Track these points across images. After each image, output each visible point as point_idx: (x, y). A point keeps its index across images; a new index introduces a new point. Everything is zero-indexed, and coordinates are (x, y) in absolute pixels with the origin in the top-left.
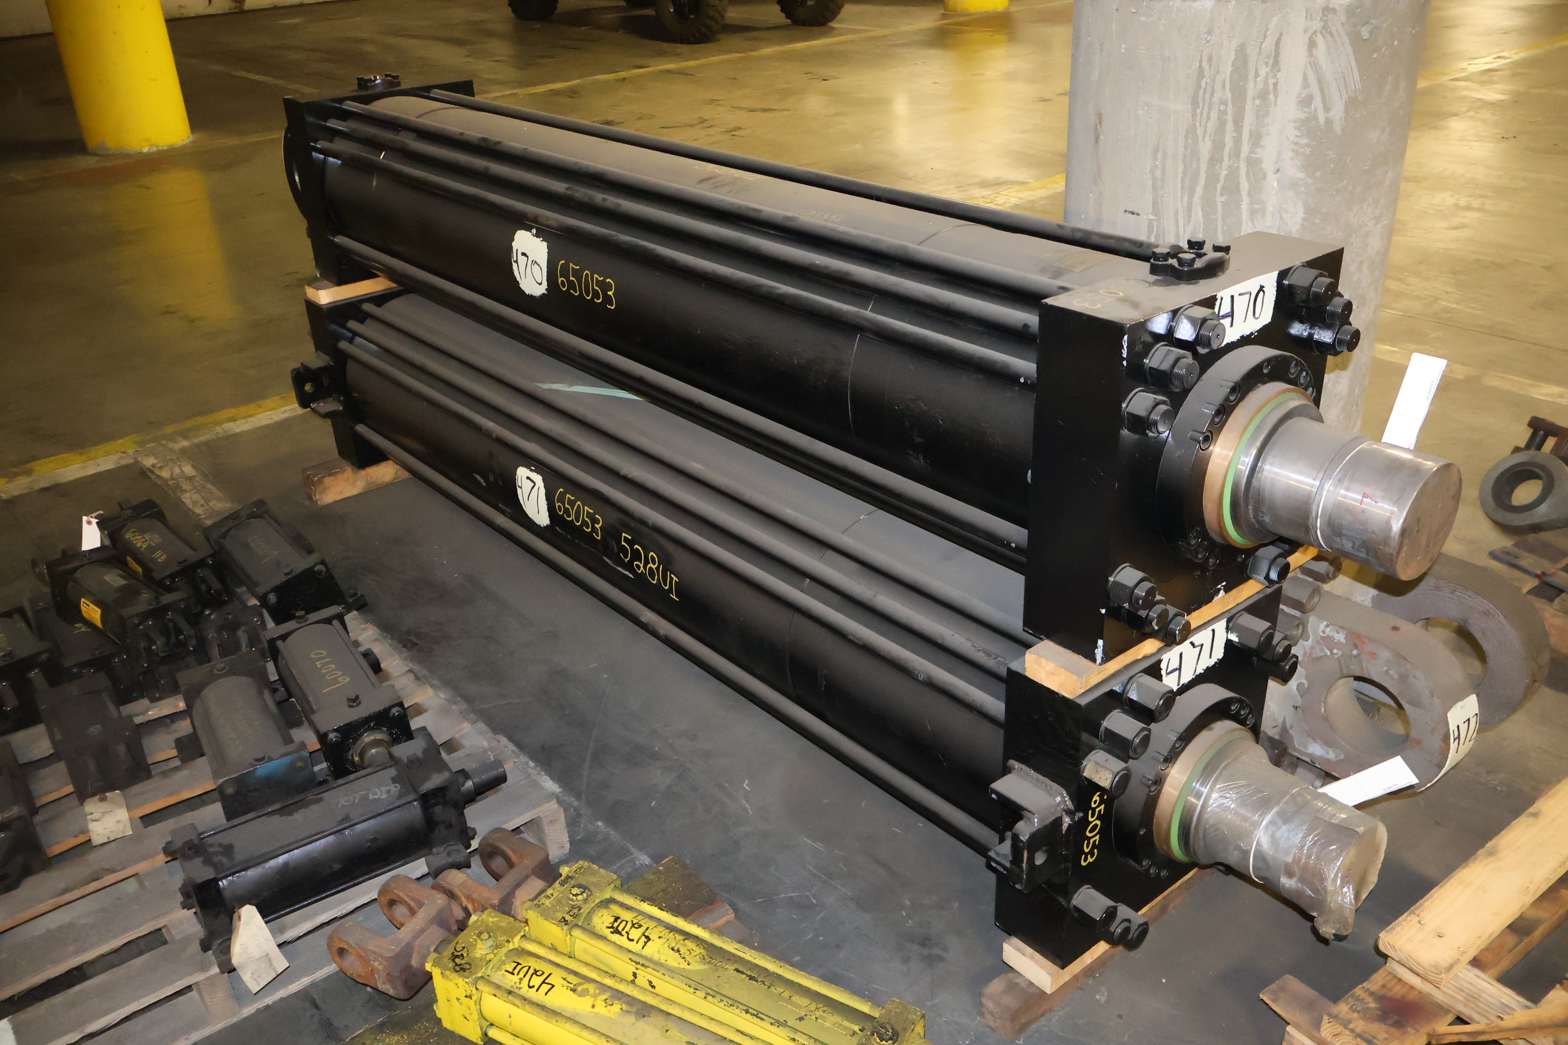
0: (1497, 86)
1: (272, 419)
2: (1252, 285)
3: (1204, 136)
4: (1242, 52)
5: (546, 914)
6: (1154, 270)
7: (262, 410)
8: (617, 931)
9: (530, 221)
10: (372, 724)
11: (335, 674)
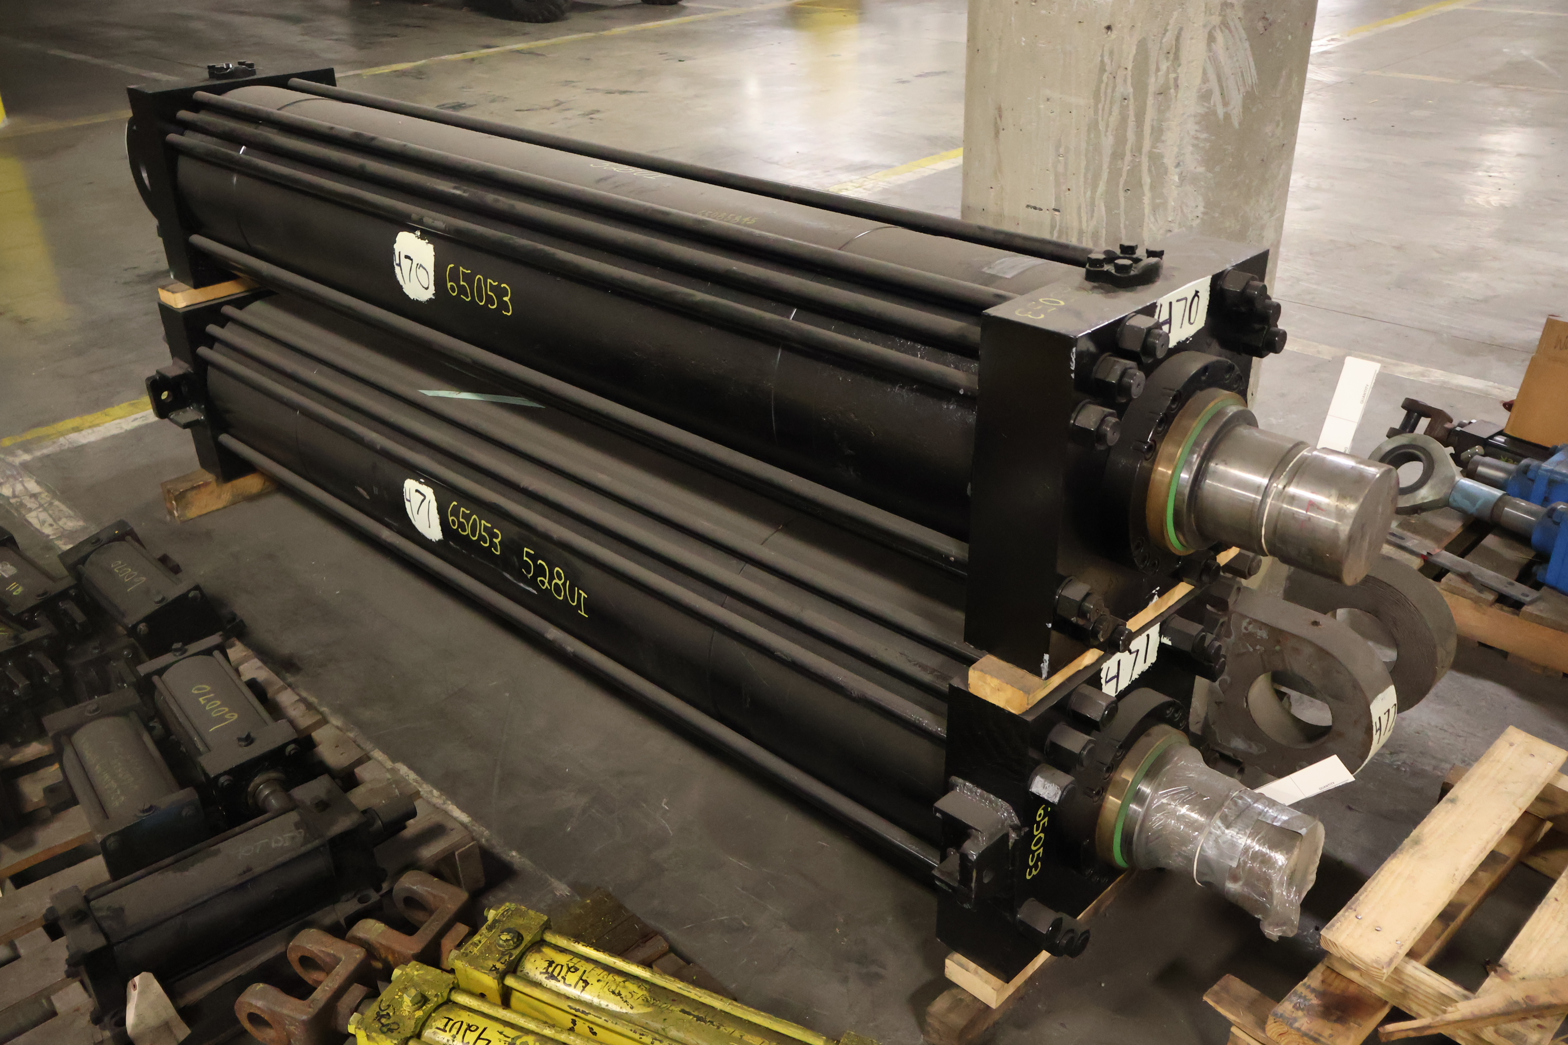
0: (1332, 68)
1: (121, 428)
2: (1186, 290)
3: (1107, 131)
4: (1142, 45)
5: (474, 962)
6: (1090, 277)
7: (108, 418)
8: (552, 977)
9: (414, 222)
10: (267, 764)
11: (220, 711)
